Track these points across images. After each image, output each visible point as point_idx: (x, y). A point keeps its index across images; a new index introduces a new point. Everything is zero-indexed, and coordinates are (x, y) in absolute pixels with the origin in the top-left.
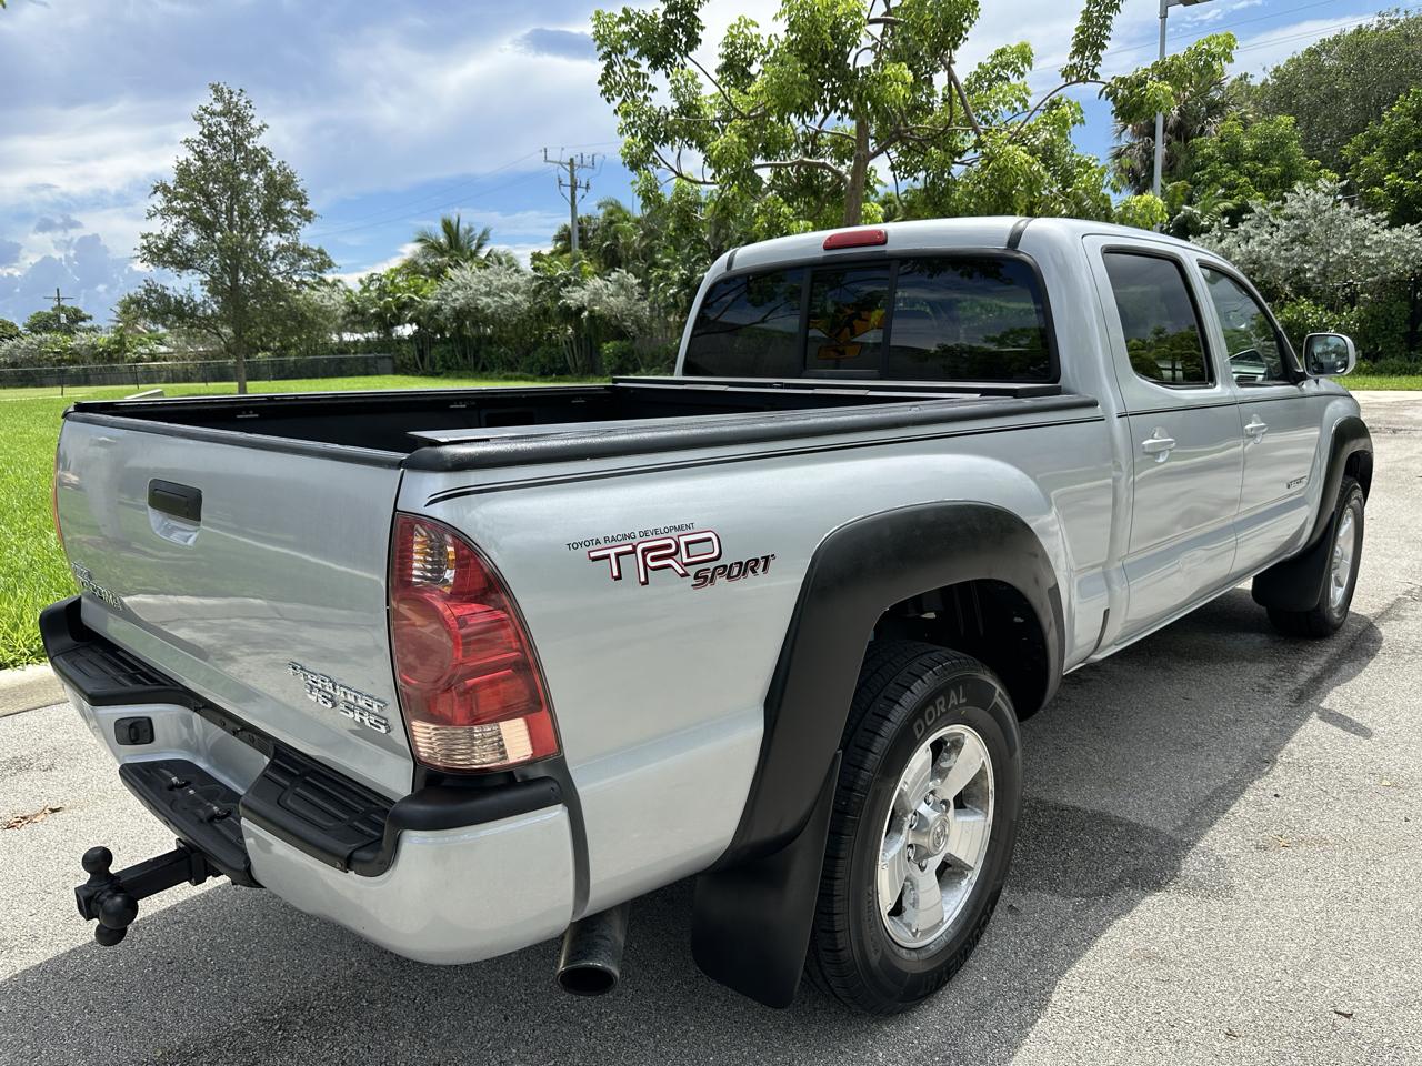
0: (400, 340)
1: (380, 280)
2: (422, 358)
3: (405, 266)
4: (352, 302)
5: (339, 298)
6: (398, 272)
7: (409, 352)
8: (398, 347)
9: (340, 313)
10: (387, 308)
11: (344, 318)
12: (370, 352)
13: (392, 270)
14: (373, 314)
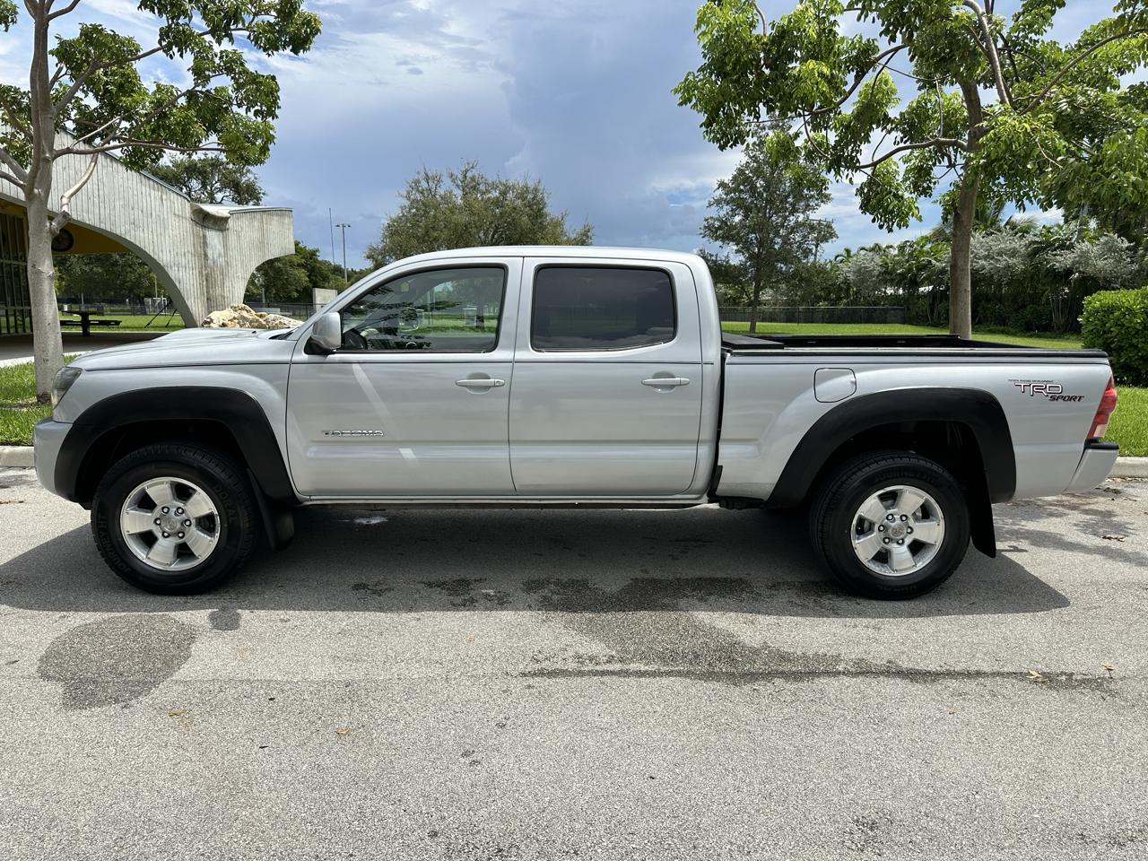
0: (919, 297)
1: (911, 246)
2: (932, 311)
3: (934, 235)
4: (887, 264)
5: (878, 260)
6: (927, 239)
7: (924, 305)
8: (916, 301)
9: (876, 273)
10: (910, 270)
11: (878, 276)
12: (894, 305)
13: (922, 238)
14: (900, 274)
